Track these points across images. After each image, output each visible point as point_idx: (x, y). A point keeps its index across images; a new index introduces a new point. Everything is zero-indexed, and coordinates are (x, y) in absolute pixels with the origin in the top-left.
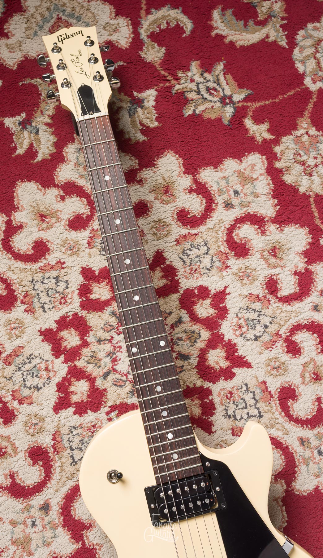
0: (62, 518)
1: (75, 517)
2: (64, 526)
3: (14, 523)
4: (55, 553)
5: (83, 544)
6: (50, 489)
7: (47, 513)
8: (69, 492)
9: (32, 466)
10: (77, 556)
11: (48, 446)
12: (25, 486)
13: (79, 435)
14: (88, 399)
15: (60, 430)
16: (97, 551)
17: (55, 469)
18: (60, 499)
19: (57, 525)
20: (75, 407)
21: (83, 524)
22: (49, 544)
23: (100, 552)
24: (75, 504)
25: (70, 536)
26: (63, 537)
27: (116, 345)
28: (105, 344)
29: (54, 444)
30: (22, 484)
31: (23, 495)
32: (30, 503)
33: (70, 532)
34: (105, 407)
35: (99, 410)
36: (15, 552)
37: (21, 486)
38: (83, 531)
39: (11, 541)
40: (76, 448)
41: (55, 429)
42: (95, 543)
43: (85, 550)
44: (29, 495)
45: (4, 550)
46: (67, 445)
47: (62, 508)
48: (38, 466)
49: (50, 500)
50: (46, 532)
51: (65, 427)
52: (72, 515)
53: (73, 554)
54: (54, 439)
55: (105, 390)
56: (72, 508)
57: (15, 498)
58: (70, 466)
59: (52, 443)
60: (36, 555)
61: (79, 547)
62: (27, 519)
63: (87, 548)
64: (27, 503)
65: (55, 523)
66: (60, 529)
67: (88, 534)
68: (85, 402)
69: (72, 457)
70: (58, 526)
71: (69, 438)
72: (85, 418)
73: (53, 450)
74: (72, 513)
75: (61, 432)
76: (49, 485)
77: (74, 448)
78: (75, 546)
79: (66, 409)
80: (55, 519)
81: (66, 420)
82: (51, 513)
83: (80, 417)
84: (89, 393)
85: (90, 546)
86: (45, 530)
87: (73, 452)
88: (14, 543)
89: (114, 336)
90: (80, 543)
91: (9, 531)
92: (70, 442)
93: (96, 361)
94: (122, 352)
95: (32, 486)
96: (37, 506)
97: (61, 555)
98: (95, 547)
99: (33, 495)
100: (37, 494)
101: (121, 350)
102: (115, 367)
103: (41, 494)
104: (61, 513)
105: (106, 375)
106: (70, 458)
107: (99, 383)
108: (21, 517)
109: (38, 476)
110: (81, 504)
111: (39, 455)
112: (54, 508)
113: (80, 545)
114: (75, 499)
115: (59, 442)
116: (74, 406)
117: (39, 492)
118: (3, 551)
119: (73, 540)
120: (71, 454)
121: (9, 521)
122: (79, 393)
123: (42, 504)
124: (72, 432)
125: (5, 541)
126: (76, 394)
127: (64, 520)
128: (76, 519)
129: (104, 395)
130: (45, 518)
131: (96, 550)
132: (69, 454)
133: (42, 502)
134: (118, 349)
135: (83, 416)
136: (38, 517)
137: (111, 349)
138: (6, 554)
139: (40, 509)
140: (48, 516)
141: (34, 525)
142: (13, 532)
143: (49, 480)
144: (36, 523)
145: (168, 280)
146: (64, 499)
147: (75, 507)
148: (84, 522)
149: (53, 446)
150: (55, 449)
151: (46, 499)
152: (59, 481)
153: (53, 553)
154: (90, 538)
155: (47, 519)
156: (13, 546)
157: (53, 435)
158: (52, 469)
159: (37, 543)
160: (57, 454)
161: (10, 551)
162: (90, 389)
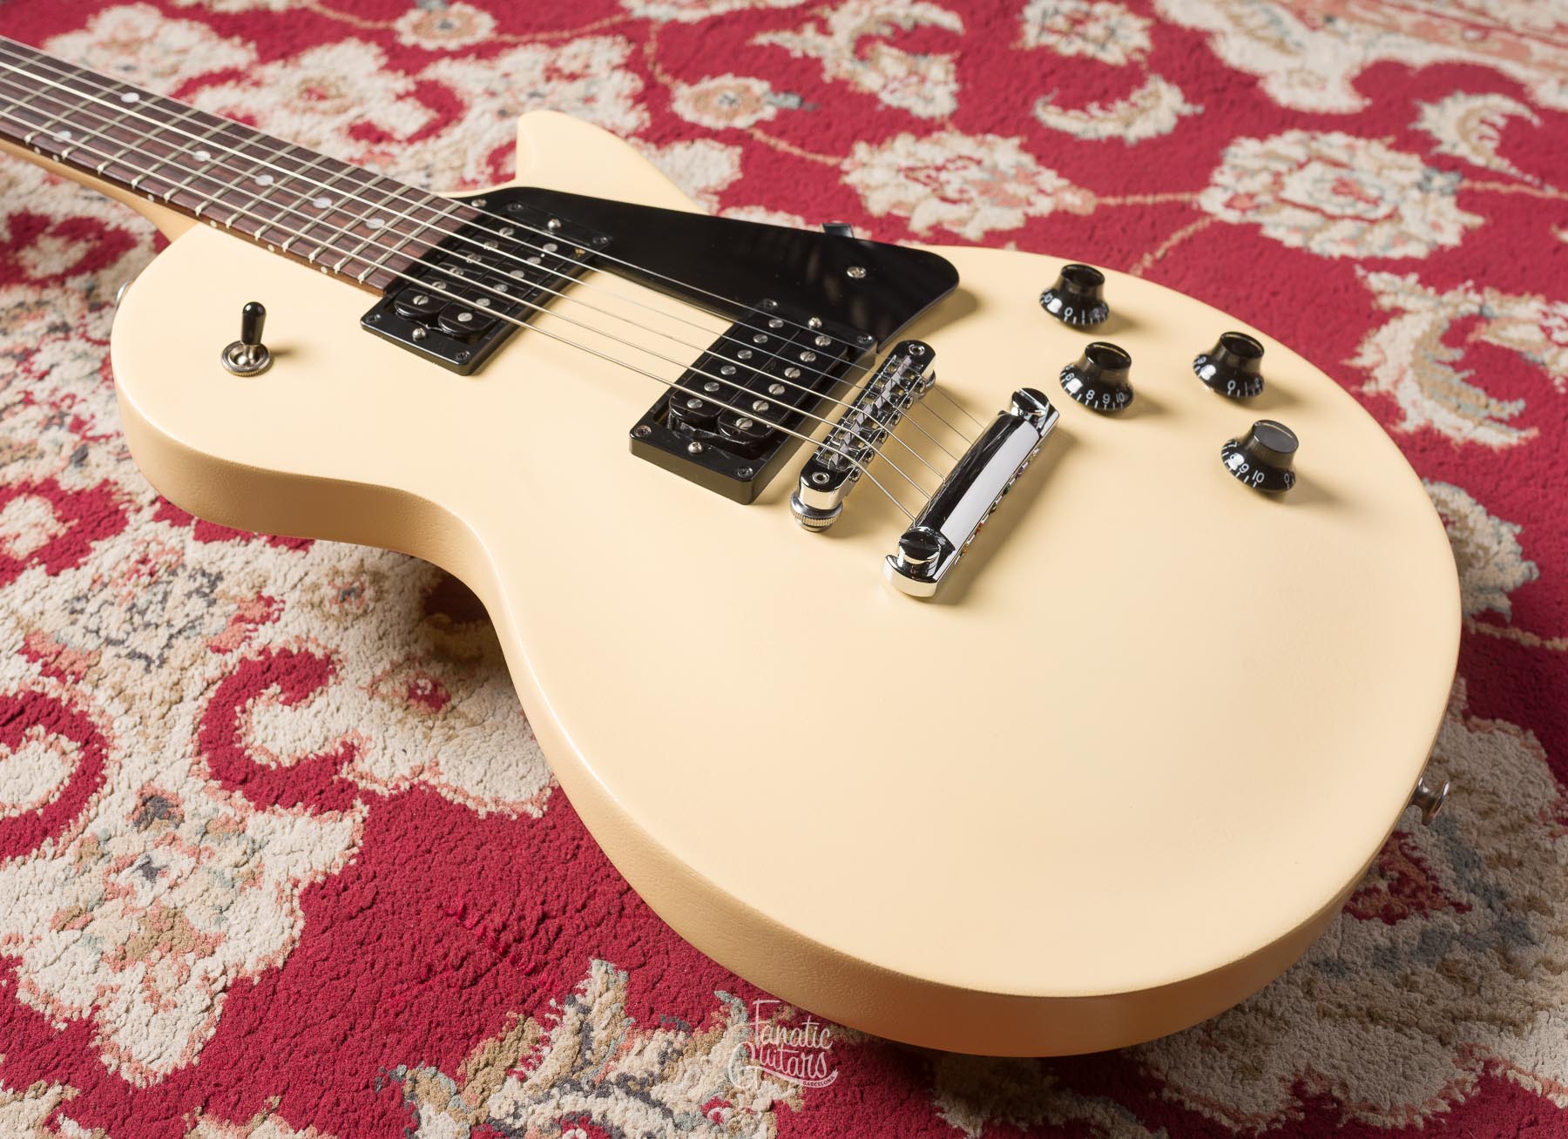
0: (238, 794)
1: (279, 764)
2: (260, 808)
3: (75, 919)
4: (295, 886)
5: (369, 797)
6: (126, 762)
7: (170, 816)
8: (203, 727)
9: (14, 752)
10: (380, 839)
11: (29, 681)
12: (32, 813)
13: (112, 604)
14: (68, 525)
15: (32, 630)
16: (432, 782)
17: (103, 712)
18: (190, 760)
19: (238, 819)
20: (40, 564)
21: (324, 760)
22: (253, 878)
23: (443, 779)
24: (250, 739)
25: (308, 814)
26: (288, 829)
27: (51, 400)
28: (16, 414)
29: (45, 665)
30: (15, 814)
31: (45, 833)
32: (87, 833)
33: (300, 804)
34: (138, 510)
35: (126, 523)
36: (147, 981)
37: (16, 820)
38: (336, 772)
39: (105, 968)
40: (128, 634)
41: (19, 636)
42: (407, 773)
43: (390, 807)
44: (68, 817)
45: (101, 1002)
46: (92, 643)
47: (215, 775)
48: (34, 743)
49: (156, 784)
50: (214, 859)
51: (47, 615)
52: (264, 768)
53: (360, 843)
54: (33, 657)
55: (106, 482)
56: (247, 753)
57: (19, 859)
58: (147, 678)
59: (37, 667)
60: (232, 933)
61: (365, 814)
62: (113, 876)
63: (393, 798)
64: (77, 842)
65: (223, 820)
66: (258, 822)
67: (362, 765)
68: (65, 536)
69: (134, 655)
70: (242, 820)
71: (86, 628)
72: (97, 562)
73: (53, 680)
74: (260, 759)
75: (46, 630)
76: (113, 755)
77: (122, 636)
78: (348, 821)
79: (13, 581)
80: (216, 810)
81: (38, 597)
82: (187, 808)
83: (78, 568)
84: (59, 513)
85: (397, 787)
86: (205, 855)
87: (126, 644)
88: (122, 960)
89: (29, 389)
90: (358, 803)
91: (73, 947)
92: (97, 632)
93: (22, 453)
94: (84, 400)
95: (57, 795)
96: (121, 824)
97: (321, 869)
98: (416, 781)
99: (80, 810)
100: (94, 798)
101: (77, 400)
102: (90, 434)
103: (107, 788)
104: (223, 788)
105: (80, 458)
106: (129, 662)
107: (72, 481)
108: (89, 887)
109: (57, 763)
110: (270, 727)
111: (13, 718)
112: (184, 793)
113: (361, 809)
114: (237, 729)
115: (59, 654)
116: (36, 560)
117: (96, 791)
118: (97, 1008)
119: (326, 815)
120: (124, 652)
121: (49, 924)
122: (22, 531)
123: (131, 807)
124: (82, 611)
125: (81, 979)
126: (18, 536)
127: (249, 796)
128: (287, 763)
129: (110, 494)
130: (178, 833)
131: (425, 783)
132: (119, 656)
133: (133, 801)
134: (68, 402)
135: (85, 564)
136: (150, 846)
137: (48, 411)
138: (117, 1007)
139: (138, 823)
140: (183, 821)
141: (150, 871)
142: (93, 940)
143: (106, 746)
144: (156, 865)
145: (88, 241)
146: (199, 753)
147: (256, 744)
148: (321, 753)
149: (45, 672)
150: (60, 675)
151: (136, 786)
152: (140, 728)
153: (288, 886)
154: (377, 773)
155: (188, 831)
156: (128, 971)
157: (22, 652)
158: (94, 719)
159: (209, 903)
160: (76, 682)
161: (126, 988)
162: (56, 505)
